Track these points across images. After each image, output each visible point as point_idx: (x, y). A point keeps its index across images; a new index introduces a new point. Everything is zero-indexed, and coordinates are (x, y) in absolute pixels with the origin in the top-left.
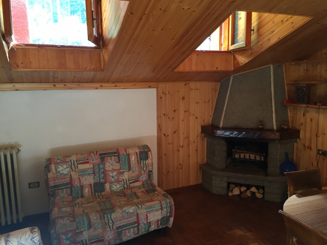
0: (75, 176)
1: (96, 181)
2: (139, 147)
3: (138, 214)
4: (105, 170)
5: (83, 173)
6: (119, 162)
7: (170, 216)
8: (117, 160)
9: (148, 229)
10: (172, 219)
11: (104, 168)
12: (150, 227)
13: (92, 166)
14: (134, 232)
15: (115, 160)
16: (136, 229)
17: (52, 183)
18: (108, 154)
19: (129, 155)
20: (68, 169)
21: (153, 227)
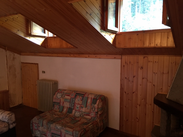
0: (62, 100)
1: (70, 106)
2: (96, 95)
3: (61, 131)
5: (66, 100)
8: (82, 99)
11: (75, 101)
13: (70, 98)
17: (54, 101)
18: (80, 94)
20: (60, 96)
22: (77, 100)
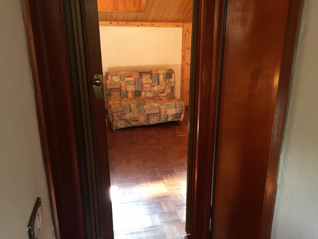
0: (123, 84)
1: (136, 89)
2: (166, 70)
3: (160, 108)
4: (142, 82)
5: (128, 83)
6: (152, 78)
7: (182, 113)
8: (150, 77)
9: (167, 119)
10: (183, 115)
11: (141, 81)
12: (167, 118)
13: (133, 79)
14: (157, 119)
15: (149, 77)
16: (159, 117)
17: (109, 87)
18: (145, 72)
19: (158, 74)
20: (119, 79)
21: (170, 118)
22: (144, 79)
